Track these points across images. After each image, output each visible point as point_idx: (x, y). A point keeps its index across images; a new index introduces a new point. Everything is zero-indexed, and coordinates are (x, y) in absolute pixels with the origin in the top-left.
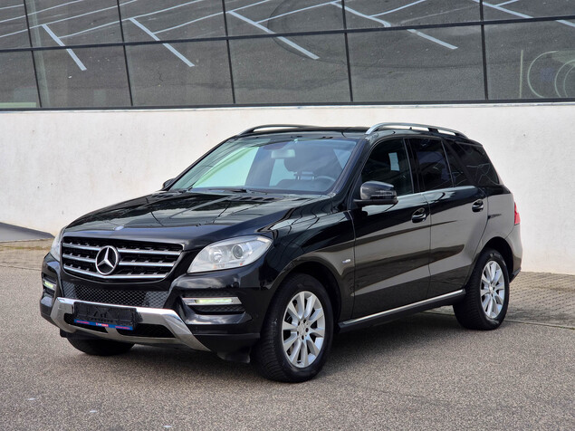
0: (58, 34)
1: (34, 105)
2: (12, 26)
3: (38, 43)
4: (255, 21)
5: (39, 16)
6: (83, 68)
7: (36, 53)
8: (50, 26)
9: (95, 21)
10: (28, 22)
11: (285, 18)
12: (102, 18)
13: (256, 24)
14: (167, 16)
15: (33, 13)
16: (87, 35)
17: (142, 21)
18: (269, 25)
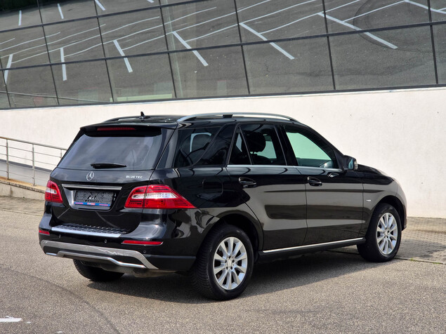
0: (185, 38)
1: (170, 96)
2: (149, 34)
3: (173, 47)
4: (342, 20)
5: (173, 24)
6: (205, 64)
7: (171, 54)
8: (178, 33)
9: (213, 27)
10: (164, 30)
11: (367, 17)
12: (219, 25)
13: (342, 22)
14: (269, 20)
15: (169, 23)
16: (208, 38)
17: (250, 24)
18: (354, 23)
